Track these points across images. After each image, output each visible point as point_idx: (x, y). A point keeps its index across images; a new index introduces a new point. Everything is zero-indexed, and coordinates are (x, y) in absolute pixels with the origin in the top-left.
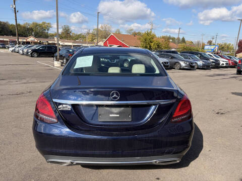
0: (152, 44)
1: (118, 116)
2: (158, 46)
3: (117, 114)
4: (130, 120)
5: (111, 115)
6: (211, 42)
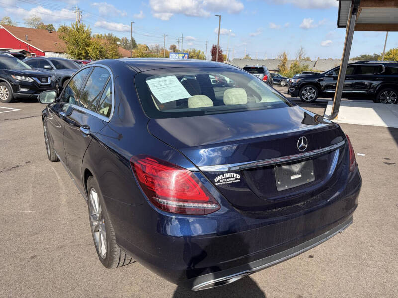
0: (90, 49)
1: (300, 176)
2: (100, 52)
3: (299, 173)
4: (313, 180)
5: (292, 178)
6: (175, 48)
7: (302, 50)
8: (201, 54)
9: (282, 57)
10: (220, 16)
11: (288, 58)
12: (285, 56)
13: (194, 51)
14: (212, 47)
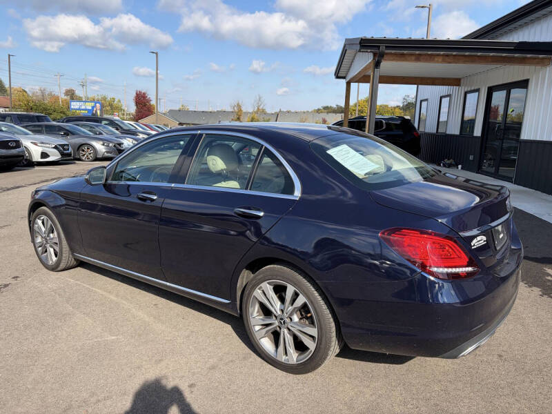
5: (500, 237)
6: (73, 94)
7: (259, 100)
8: (115, 102)
9: (236, 109)
10: (157, 54)
11: (244, 109)
12: (239, 106)
13: (105, 99)
14: (135, 94)
